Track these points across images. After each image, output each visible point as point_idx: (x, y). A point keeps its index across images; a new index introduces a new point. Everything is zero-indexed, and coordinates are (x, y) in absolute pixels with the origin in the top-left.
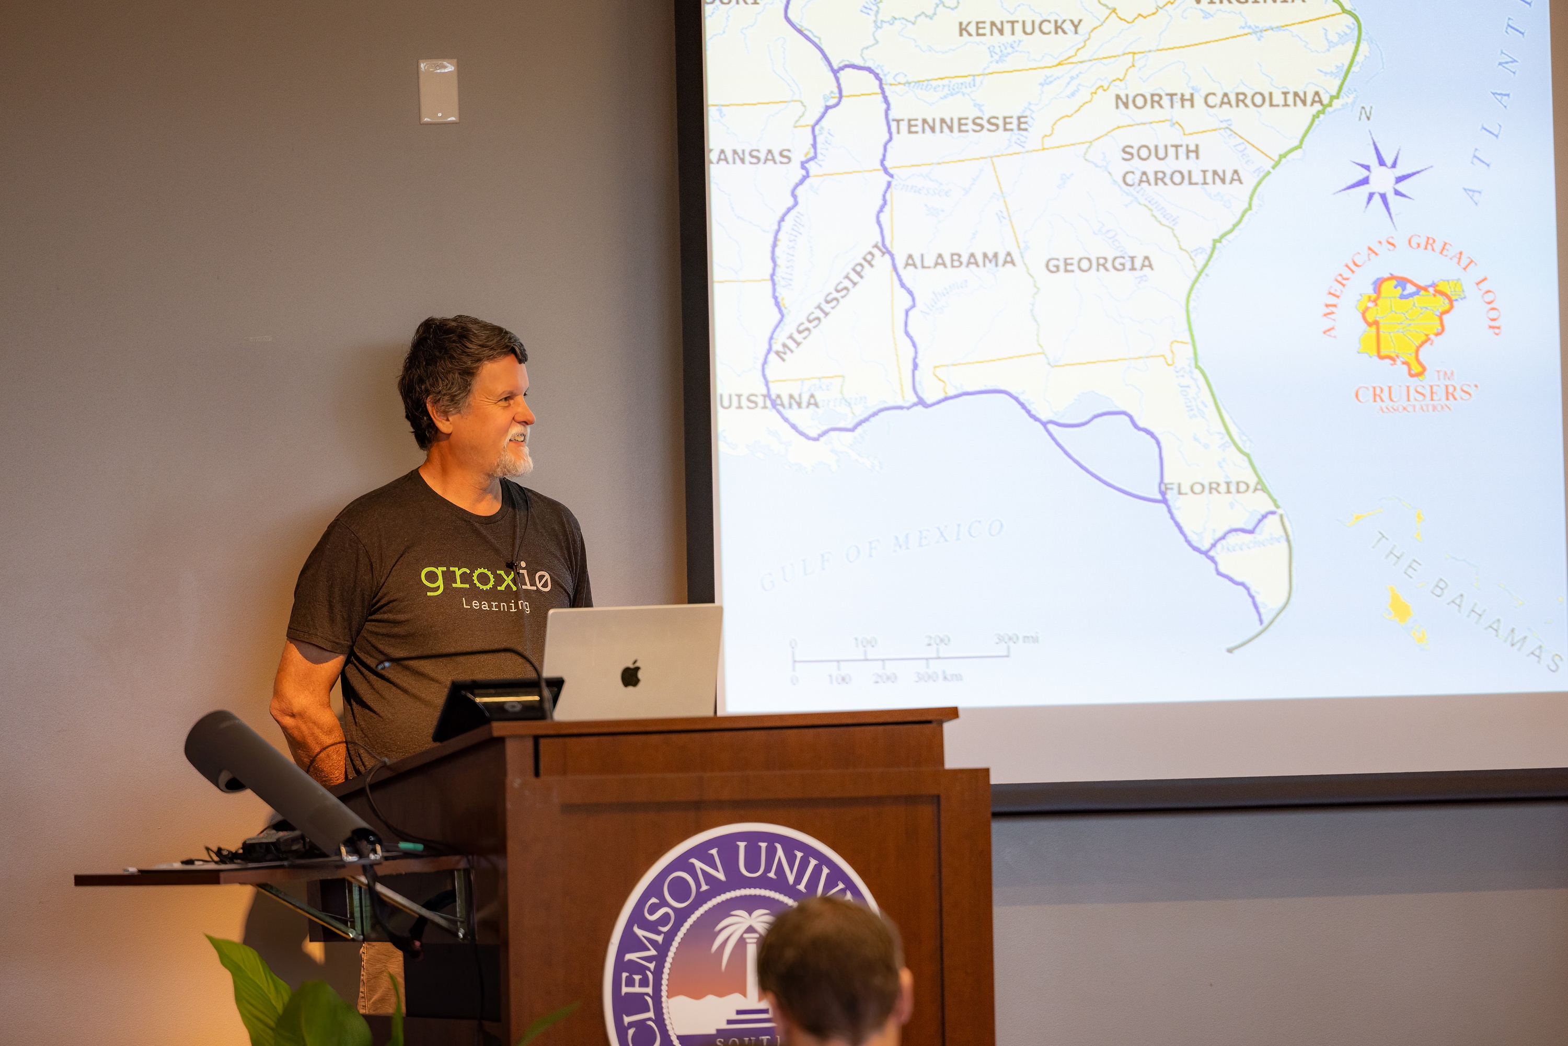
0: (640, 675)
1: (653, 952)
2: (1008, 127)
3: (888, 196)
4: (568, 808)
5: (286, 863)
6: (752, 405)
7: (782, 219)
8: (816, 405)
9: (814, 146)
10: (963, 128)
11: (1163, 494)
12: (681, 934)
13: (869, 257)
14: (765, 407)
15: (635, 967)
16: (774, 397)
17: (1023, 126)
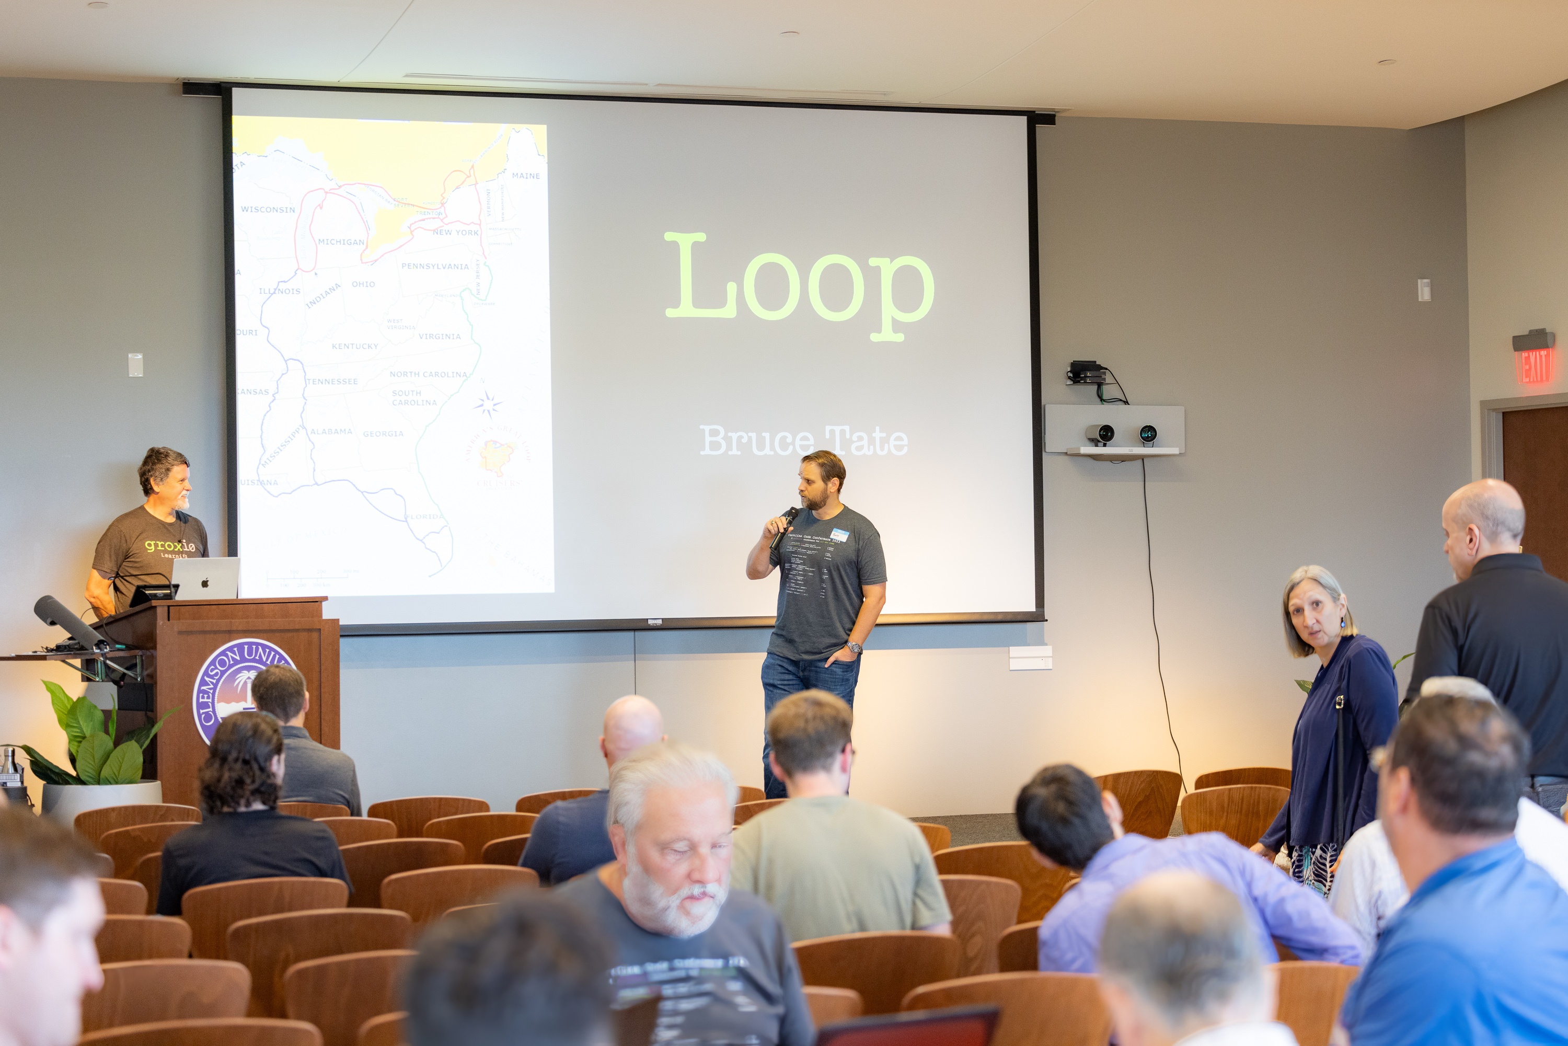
0: (209, 583)
1: (212, 686)
2: (350, 382)
3: (305, 407)
4: (180, 633)
5: (72, 653)
6: (253, 484)
7: (265, 415)
8: (277, 484)
9: (277, 388)
10: (333, 383)
11: (406, 519)
12: (222, 680)
13: (298, 430)
14: (258, 485)
15: (205, 692)
16: (261, 481)
17: (355, 382)
